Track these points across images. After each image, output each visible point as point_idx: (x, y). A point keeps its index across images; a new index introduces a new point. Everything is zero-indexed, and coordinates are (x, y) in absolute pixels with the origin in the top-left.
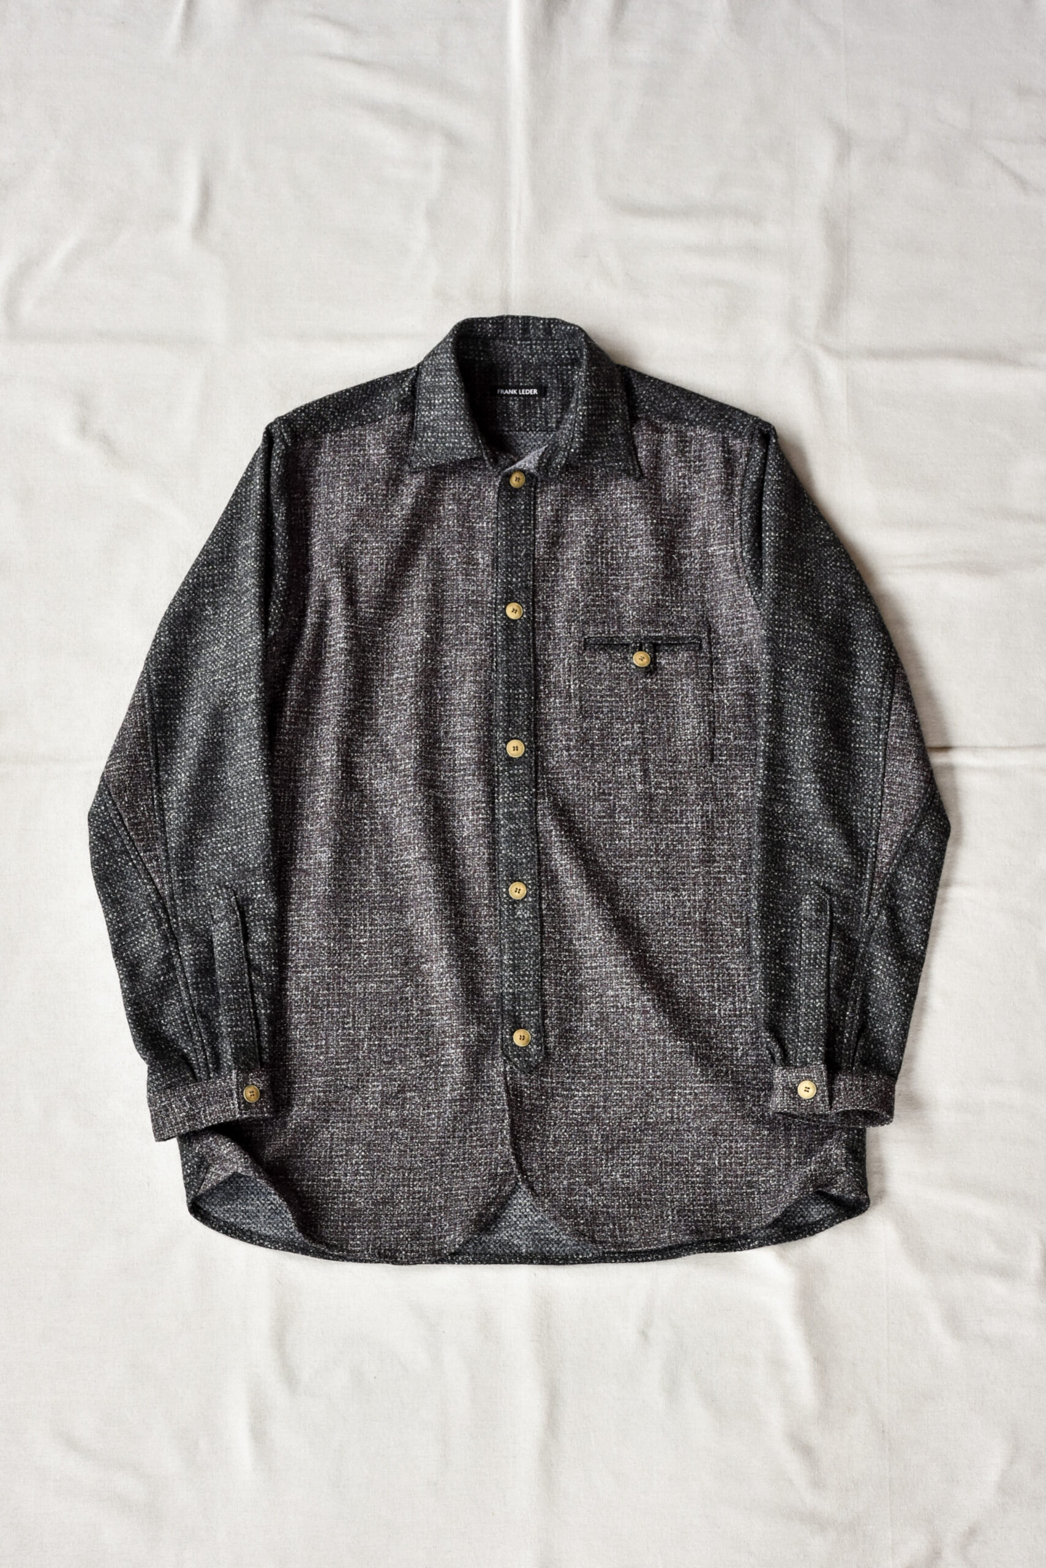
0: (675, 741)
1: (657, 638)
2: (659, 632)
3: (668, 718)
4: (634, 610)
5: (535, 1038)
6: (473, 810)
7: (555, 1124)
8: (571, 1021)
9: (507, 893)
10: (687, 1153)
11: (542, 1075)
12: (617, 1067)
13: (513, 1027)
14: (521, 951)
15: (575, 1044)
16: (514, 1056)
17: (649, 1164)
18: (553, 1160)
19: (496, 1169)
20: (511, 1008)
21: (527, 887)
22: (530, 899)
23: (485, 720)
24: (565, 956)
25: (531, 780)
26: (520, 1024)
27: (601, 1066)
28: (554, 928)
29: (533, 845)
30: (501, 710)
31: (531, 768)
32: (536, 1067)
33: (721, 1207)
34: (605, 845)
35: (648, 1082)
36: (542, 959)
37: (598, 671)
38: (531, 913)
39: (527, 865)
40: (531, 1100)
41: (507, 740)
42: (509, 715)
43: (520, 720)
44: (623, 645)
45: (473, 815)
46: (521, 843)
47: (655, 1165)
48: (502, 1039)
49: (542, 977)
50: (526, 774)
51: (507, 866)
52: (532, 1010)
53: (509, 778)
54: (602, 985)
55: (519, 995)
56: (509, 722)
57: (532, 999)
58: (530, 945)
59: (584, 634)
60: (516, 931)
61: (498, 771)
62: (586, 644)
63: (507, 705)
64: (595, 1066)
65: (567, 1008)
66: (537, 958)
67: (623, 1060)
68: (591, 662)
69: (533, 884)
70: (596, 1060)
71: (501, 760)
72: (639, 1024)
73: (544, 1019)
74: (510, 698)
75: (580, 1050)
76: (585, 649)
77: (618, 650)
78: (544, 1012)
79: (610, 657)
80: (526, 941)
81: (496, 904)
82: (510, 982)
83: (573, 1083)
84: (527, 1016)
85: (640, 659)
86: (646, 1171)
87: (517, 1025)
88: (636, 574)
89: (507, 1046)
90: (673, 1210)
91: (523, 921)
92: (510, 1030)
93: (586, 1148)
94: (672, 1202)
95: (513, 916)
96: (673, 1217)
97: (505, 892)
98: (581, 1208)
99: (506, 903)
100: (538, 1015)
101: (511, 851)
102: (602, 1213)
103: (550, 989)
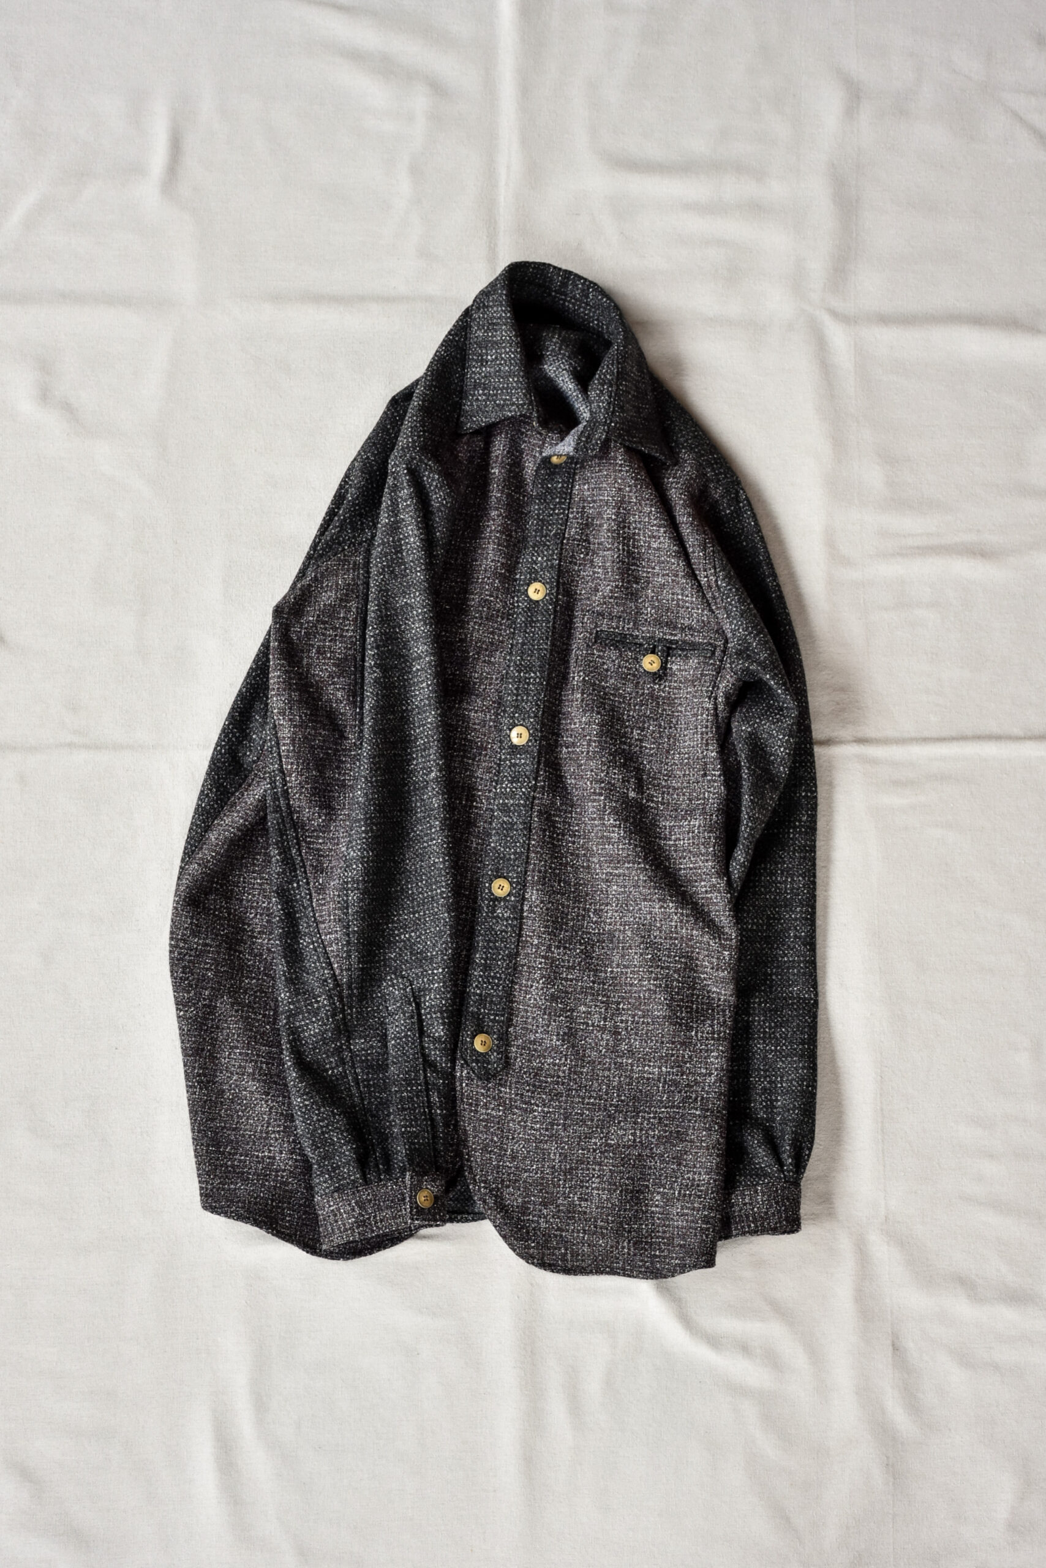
0: (674, 754)
1: (671, 642)
2: (675, 635)
3: (670, 728)
4: (653, 608)
5: (497, 1045)
7: (513, 1138)
8: (537, 1032)
9: (490, 888)
11: (500, 1085)
12: (580, 1086)
13: (475, 1030)
14: (495, 951)
15: (539, 1056)
16: (473, 1061)
20: (476, 1009)
21: (511, 885)
22: (513, 899)
23: (494, 702)
24: (541, 963)
25: (531, 771)
26: (483, 1028)
27: (563, 1084)
28: (533, 932)
29: (524, 842)
30: (509, 694)
31: (533, 760)
32: (495, 1076)
35: (611, 1105)
36: (515, 964)
37: (605, 667)
38: (512, 913)
39: (514, 863)
40: (487, 1109)
41: (513, 726)
42: (516, 700)
43: (528, 706)
44: (636, 644)
46: (511, 838)
48: (462, 1041)
49: (512, 982)
50: (527, 766)
51: (493, 860)
52: (498, 1015)
53: (510, 768)
54: (575, 999)
55: (486, 997)
56: (516, 708)
57: (500, 1003)
58: (505, 947)
59: (596, 627)
60: (493, 929)
61: (500, 759)
62: (597, 637)
63: (516, 689)
64: (558, 1083)
65: (533, 1018)
66: (511, 962)
67: (586, 1080)
68: (599, 657)
69: (518, 883)
70: (559, 1077)
71: (505, 749)
72: (607, 1044)
73: (509, 1026)
74: (520, 682)
75: (543, 1064)
76: (596, 642)
77: (630, 649)
78: (509, 1020)
79: (621, 655)
80: (502, 942)
81: (476, 898)
82: (480, 982)
83: (533, 1097)
84: (491, 1021)
85: (650, 663)
87: (479, 1029)
88: (657, 568)
89: (466, 1049)
90: (629, 1241)
91: (502, 920)
92: (472, 1033)
93: (543, 1166)
94: (629, 1232)
95: (492, 914)
96: (629, 1249)
97: (488, 888)
98: (534, 1229)
99: (487, 899)
100: (503, 1022)
101: (500, 845)
102: (556, 1236)
103: (519, 996)
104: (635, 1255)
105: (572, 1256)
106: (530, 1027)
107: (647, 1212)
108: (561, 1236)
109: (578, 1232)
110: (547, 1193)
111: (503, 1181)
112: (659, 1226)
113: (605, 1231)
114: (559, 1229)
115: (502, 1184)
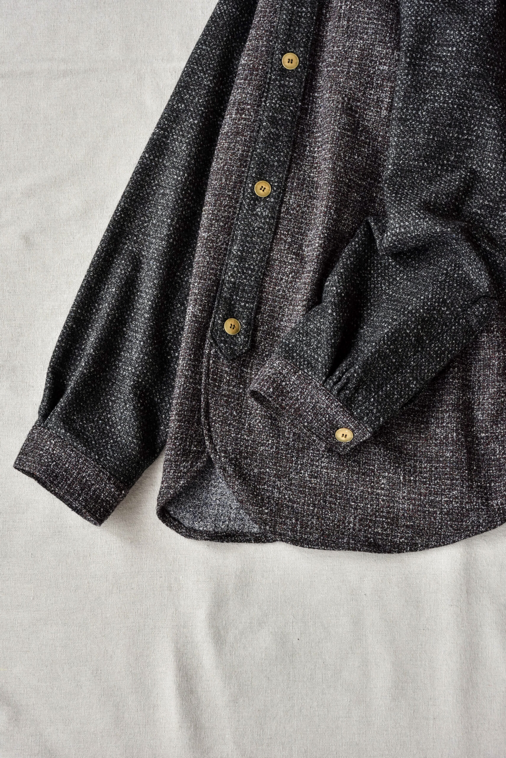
5: (245, 329)
6: (237, 109)
8: (282, 319)
9: (252, 189)
10: (374, 466)
11: (243, 365)
13: (226, 314)
14: (252, 245)
16: (221, 341)
17: (337, 470)
18: (246, 447)
19: (190, 446)
20: (228, 296)
21: (272, 188)
22: (272, 200)
23: (267, 31)
24: (292, 259)
25: (299, 94)
26: (233, 312)
28: (288, 231)
29: (288, 152)
30: (283, 23)
31: (302, 83)
32: (239, 357)
33: (402, 522)
34: (345, 156)
36: (268, 258)
38: (270, 212)
39: (277, 168)
40: (229, 386)
41: (284, 52)
42: (289, 29)
43: (299, 37)
45: (236, 114)
46: (277, 147)
47: (342, 471)
48: (213, 323)
49: (264, 274)
50: (296, 88)
51: (259, 165)
52: (247, 302)
53: (279, 87)
55: (239, 286)
56: (289, 36)
57: (251, 292)
58: (261, 242)
60: (251, 225)
61: (270, 79)
63: (289, 20)
65: (281, 306)
66: (264, 256)
69: (278, 187)
71: (275, 70)
73: (257, 313)
74: (293, 14)
78: (258, 308)
80: (258, 237)
81: (238, 197)
82: (234, 271)
84: (242, 307)
86: (333, 475)
87: (230, 314)
89: (216, 330)
90: (355, 517)
91: (260, 218)
92: (223, 317)
93: (278, 443)
94: (356, 509)
95: (252, 212)
96: (355, 525)
97: (251, 188)
98: (268, 497)
99: (248, 198)
100: (252, 308)
101: (266, 152)
102: (288, 507)
103: (269, 287)
104: (360, 530)
105: (301, 528)
106: (276, 315)
107: (372, 493)
108: (292, 507)
109: (308, 505)
110: (280, 466)
111: (241, 453)
112: (383, 507)
113: (333, 506)
114: (290, 500)
115: (241, 455)
